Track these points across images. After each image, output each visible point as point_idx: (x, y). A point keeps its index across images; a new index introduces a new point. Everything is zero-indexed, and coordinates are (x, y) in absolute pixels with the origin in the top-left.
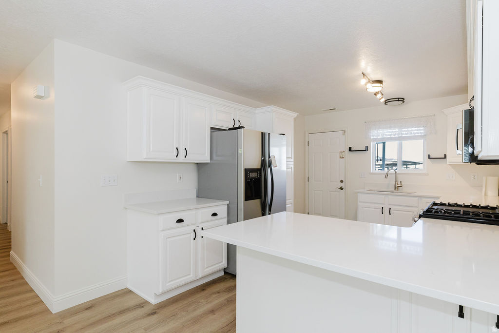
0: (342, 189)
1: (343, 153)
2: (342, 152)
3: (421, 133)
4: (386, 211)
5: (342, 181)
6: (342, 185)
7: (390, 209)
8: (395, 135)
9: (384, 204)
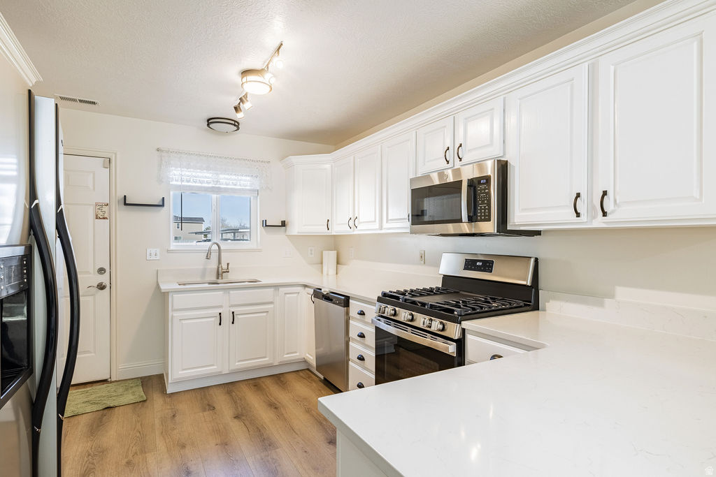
0: (101, 287)
1: (105, 209)
2: (100, 206)
3: (246, 186)
4: (227, 318)
5: (101, 271)
6: (104, 279)
7: (233, 313)
8: (208, 183)
9: (221, 307)
